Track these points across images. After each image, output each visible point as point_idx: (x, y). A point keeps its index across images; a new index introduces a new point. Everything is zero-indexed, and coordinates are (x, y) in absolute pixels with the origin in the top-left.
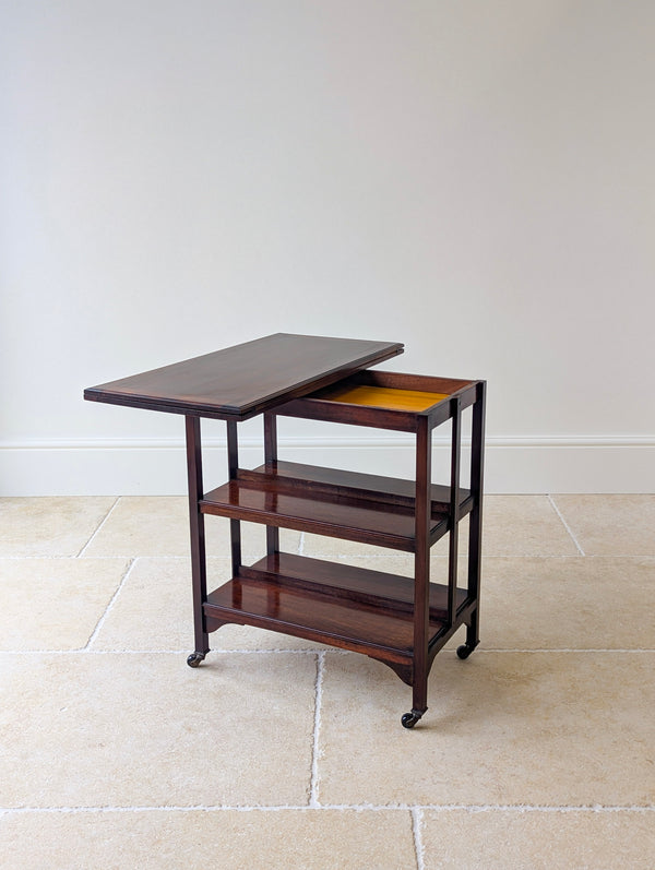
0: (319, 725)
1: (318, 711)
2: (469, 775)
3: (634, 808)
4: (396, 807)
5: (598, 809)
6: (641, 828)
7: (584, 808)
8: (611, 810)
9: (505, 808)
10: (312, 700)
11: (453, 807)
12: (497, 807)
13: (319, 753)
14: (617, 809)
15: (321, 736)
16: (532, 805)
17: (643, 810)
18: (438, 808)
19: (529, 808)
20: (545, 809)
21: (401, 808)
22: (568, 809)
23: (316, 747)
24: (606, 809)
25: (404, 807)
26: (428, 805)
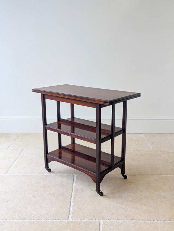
0: (73, 196)
1: (73, 192)
2: (117, 211)
3: (167, 221)
4: (94, 220)
5: (156, 221)
6: (169, 227)
7: (152, 221)
8: (160, 221)
9: (128, 221)
10: (72, 189)
11: (112, 220)
12: (125, 220)
13: (72, 204)
14: (162, 221)
15: (73, 199)
16: (136, 220)
17: (170, 221)
18: (107, 221)
19: (135, 221)
20: (140, 221)
21: (96, 221)
22: (147, 221)
23: (72, 202)
24: (158, 221)
25: (97, 220)
26: (104, 220)
